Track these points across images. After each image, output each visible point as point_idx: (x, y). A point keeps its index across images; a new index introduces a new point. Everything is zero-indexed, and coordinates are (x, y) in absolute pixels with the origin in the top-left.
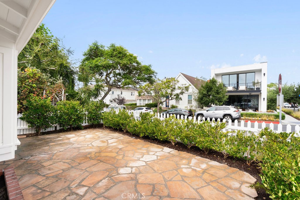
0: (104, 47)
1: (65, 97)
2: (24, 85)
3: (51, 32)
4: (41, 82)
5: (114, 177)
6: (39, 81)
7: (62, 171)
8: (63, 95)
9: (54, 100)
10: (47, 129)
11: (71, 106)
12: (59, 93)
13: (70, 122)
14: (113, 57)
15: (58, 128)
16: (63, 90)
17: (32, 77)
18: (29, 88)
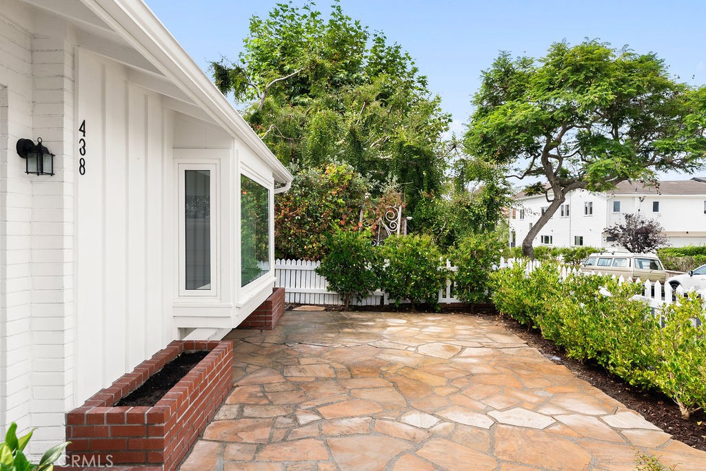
0: (532, 62)
1: (406, 225)
2: (324, 201)
3: (412, 60)
4: (354, 192)
5: (382, 421)
6: (349, 192)
7: (313, 379)
8: (399, 220)
9: (379, 235)
10: (364, 300)
11: (408, 247)
12: (390, 215)
13: (406, 288)
14: (553, 89)
15: (386, 302)
16: (400, 208)
17: (338, 184)
18: (333, 206)
